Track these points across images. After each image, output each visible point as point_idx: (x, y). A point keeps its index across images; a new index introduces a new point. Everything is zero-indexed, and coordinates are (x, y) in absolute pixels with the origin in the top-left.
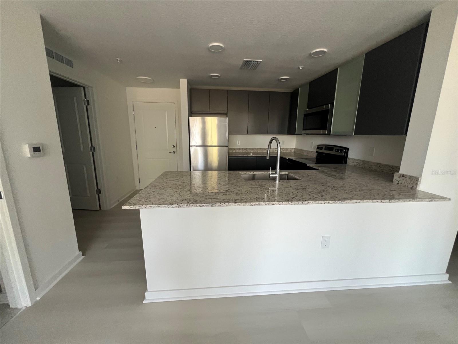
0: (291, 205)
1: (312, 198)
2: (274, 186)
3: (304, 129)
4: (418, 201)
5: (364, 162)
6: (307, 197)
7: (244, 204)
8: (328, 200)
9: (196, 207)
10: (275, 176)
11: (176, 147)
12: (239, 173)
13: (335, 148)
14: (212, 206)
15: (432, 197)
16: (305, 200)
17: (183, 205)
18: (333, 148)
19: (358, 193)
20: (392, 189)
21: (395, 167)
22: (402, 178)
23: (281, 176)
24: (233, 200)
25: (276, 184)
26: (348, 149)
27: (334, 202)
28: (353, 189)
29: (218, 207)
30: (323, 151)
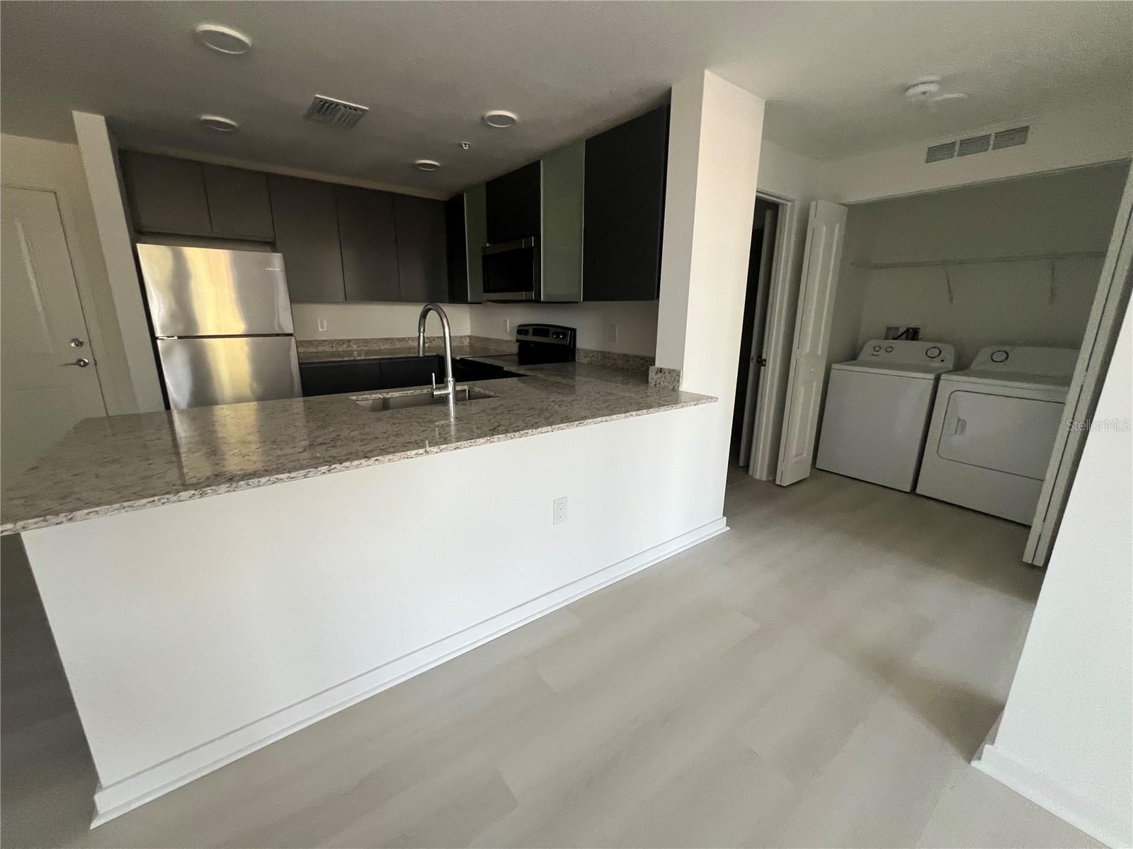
0: (493, 444)
1: (530, 425)
2: (447, 415)
3: (486, 290)
4: (683, 407)
5: (604, 355)
6: (520, 424)
7: (390, 457)
8: (557, 424)
9: (259, 486)
10: (445, 394)
11: (86, 346)
12: (349, 399)
13: (552, 330)
14: (305, 476)
15: (698, 399)
16: (517, 429)
17: (213, 488)
18: (549, 330)
19: (602, 406)
20: (649, 394)
21: (649, 357)
22: (659, 375)
23: (456, 393)
24: (360, 454)
25: (448, 409)
26: (574, 331)
27: (568, 426)
28: (593, 401)
29: (324, 476)
30: (530, 338)
